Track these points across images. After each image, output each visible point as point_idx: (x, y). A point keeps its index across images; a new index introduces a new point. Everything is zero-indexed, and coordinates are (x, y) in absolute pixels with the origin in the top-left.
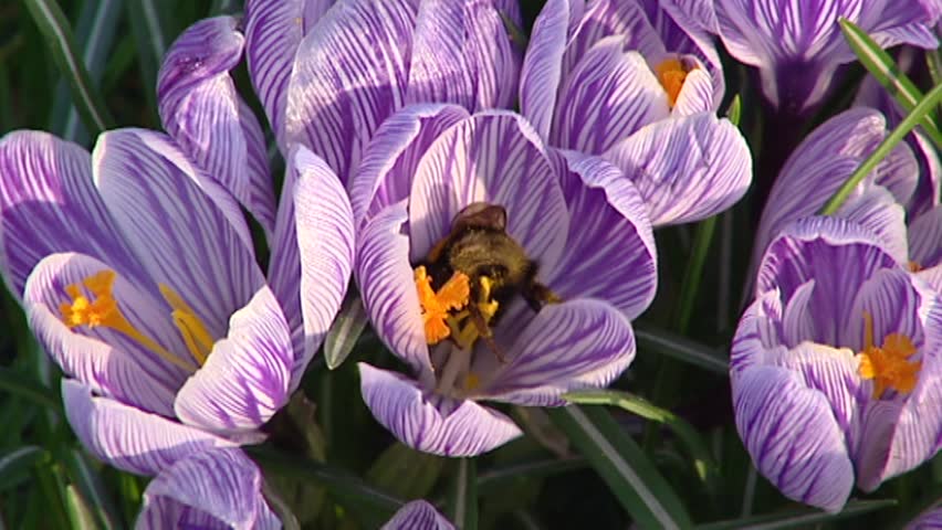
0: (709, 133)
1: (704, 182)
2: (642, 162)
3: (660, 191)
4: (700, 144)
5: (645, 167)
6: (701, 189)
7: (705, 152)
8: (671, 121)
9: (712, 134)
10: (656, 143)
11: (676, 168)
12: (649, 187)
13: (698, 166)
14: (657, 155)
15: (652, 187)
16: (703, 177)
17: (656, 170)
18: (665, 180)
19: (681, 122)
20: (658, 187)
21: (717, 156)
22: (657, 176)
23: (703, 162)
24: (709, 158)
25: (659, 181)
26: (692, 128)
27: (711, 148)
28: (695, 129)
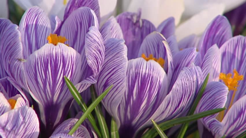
0: (25, 112)
1: (24, 129)
2: (4, 125)
3: (10, 134)
4: (23, 116)
5: (5, 126)
6: (23, 131)
7: (24, 118)
8: (13, 110)
9: (26, 112)
10: (9, 118)
11: (15, 125)
12: (7, 133)
13: (22, 123)
14: (9, 122)
15: (8, 133)
16: (24, 127)
17: (9, 127)
18: (12, 129)
19: (16, 110)
20: (10, 132)
21: (28, 119)
22: (9, 129)
23: (24, 122)
24: (26, 120)
25: (10, 130)
26: (20, 111)
27: (26, 117)
28: (21, 112)
